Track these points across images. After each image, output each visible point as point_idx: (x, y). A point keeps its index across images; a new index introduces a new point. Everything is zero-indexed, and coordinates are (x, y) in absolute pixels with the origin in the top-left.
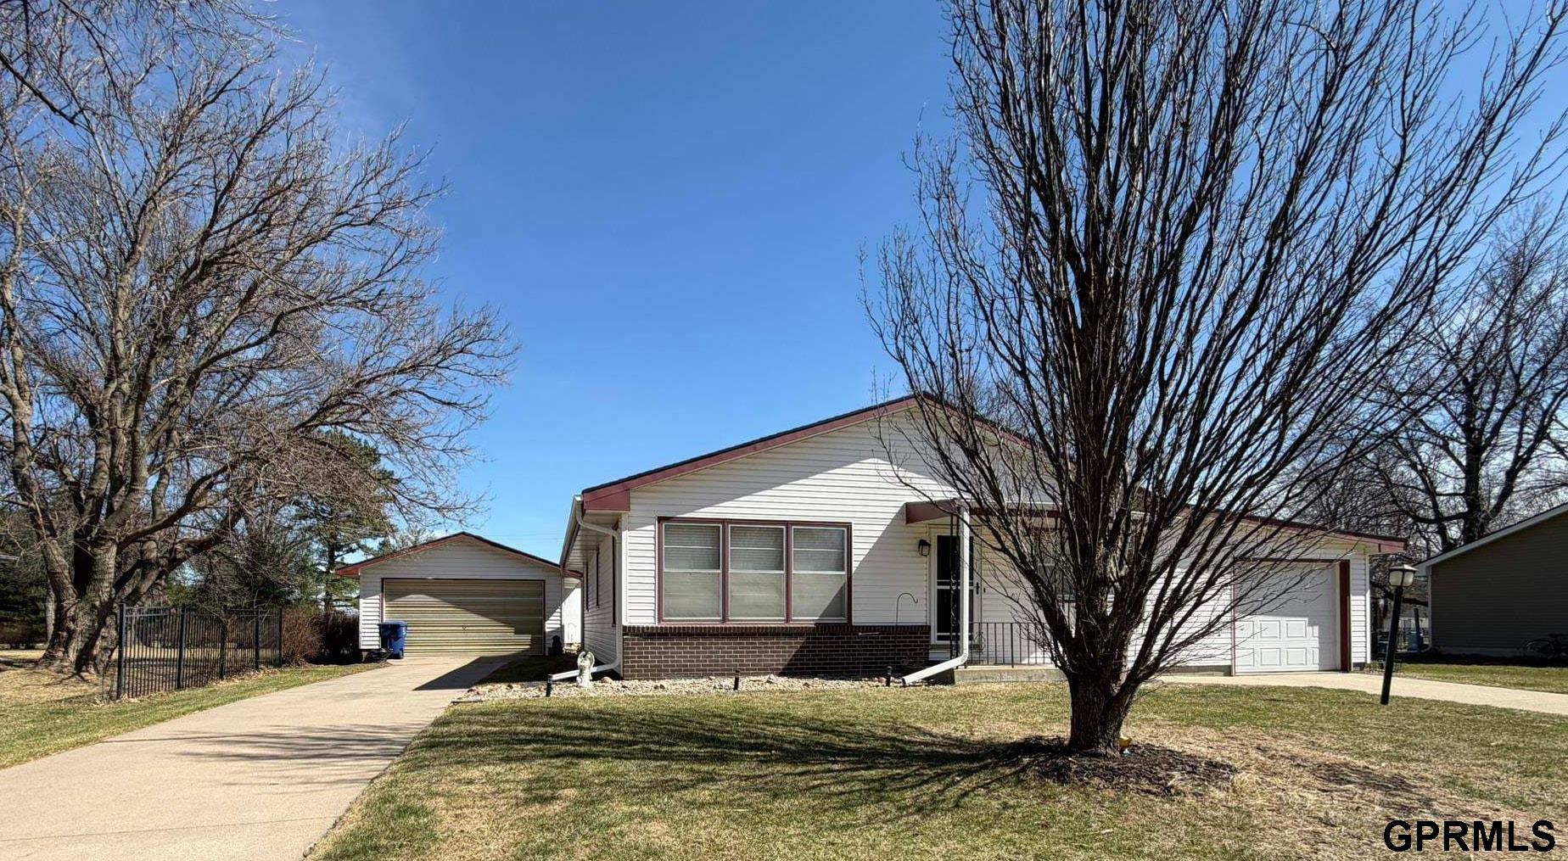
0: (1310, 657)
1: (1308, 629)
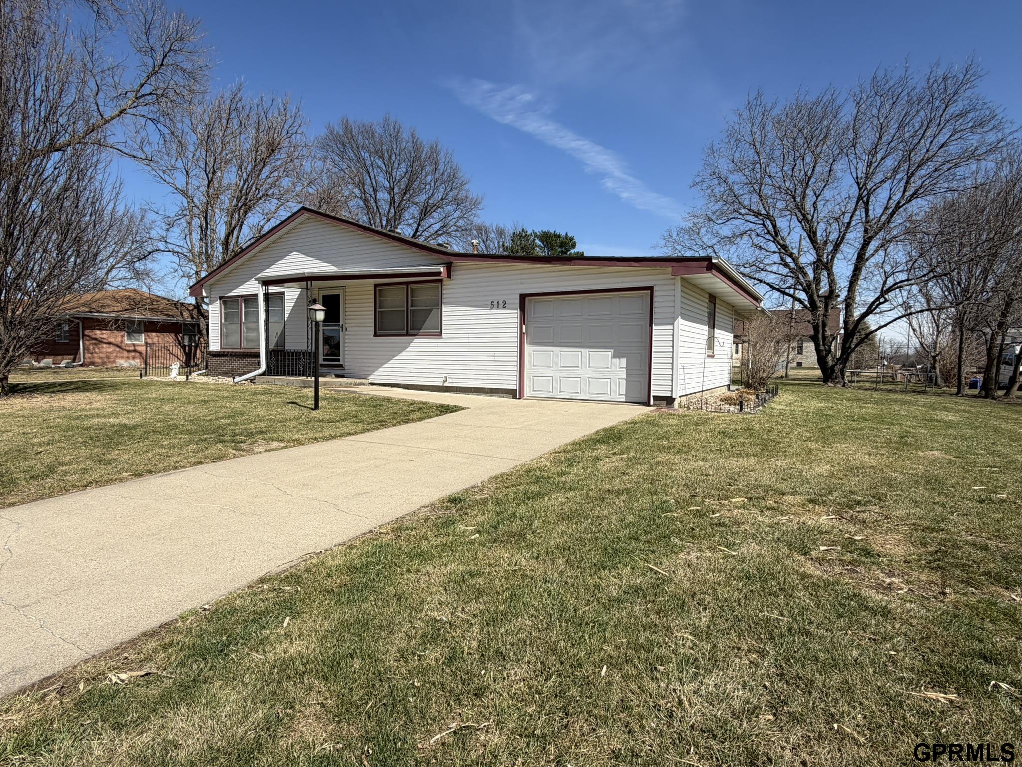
0: (615, 388)
1: (614, 360)
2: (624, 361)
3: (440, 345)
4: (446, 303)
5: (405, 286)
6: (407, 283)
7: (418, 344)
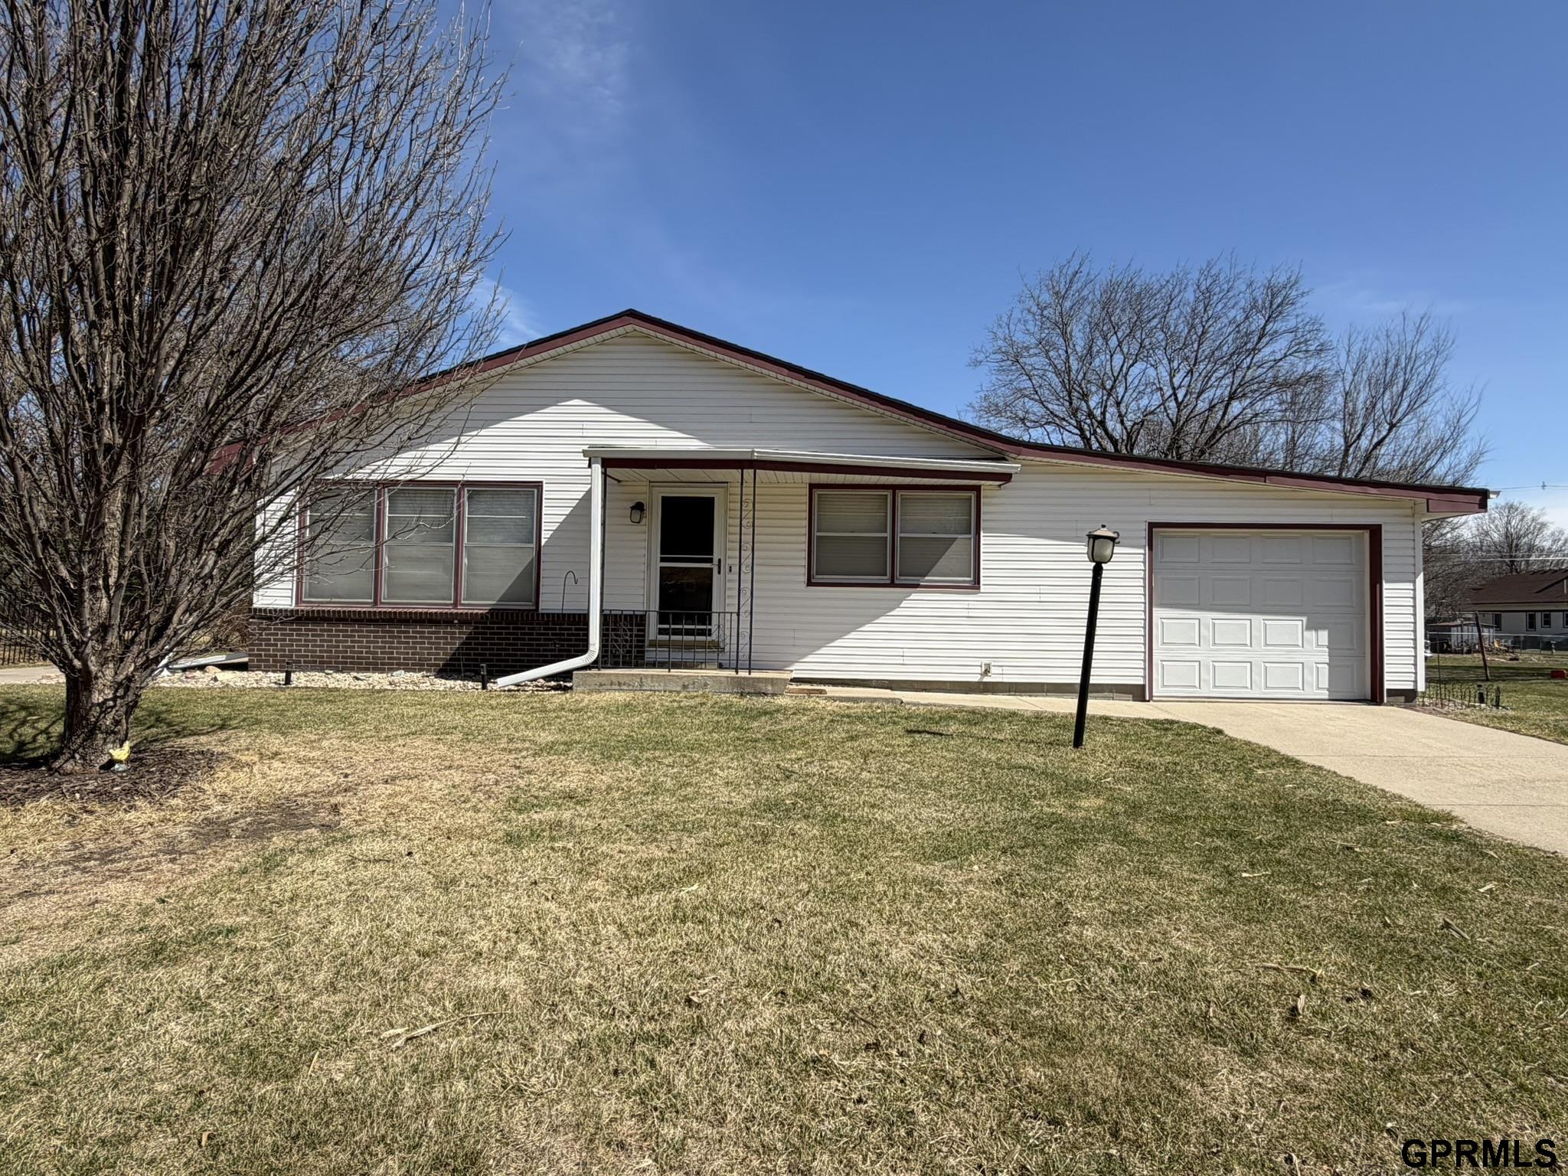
0: (1310, 678)
1: (1306, 633)
2: (1324, 636)
3: (972, 605)
4: (989, 530)
5: (889, 493)
6: (894, 488)
7: (920, 604)
